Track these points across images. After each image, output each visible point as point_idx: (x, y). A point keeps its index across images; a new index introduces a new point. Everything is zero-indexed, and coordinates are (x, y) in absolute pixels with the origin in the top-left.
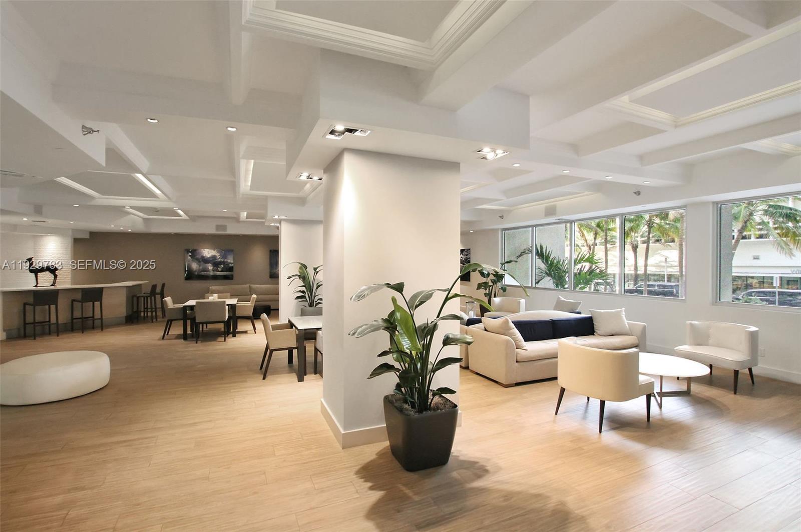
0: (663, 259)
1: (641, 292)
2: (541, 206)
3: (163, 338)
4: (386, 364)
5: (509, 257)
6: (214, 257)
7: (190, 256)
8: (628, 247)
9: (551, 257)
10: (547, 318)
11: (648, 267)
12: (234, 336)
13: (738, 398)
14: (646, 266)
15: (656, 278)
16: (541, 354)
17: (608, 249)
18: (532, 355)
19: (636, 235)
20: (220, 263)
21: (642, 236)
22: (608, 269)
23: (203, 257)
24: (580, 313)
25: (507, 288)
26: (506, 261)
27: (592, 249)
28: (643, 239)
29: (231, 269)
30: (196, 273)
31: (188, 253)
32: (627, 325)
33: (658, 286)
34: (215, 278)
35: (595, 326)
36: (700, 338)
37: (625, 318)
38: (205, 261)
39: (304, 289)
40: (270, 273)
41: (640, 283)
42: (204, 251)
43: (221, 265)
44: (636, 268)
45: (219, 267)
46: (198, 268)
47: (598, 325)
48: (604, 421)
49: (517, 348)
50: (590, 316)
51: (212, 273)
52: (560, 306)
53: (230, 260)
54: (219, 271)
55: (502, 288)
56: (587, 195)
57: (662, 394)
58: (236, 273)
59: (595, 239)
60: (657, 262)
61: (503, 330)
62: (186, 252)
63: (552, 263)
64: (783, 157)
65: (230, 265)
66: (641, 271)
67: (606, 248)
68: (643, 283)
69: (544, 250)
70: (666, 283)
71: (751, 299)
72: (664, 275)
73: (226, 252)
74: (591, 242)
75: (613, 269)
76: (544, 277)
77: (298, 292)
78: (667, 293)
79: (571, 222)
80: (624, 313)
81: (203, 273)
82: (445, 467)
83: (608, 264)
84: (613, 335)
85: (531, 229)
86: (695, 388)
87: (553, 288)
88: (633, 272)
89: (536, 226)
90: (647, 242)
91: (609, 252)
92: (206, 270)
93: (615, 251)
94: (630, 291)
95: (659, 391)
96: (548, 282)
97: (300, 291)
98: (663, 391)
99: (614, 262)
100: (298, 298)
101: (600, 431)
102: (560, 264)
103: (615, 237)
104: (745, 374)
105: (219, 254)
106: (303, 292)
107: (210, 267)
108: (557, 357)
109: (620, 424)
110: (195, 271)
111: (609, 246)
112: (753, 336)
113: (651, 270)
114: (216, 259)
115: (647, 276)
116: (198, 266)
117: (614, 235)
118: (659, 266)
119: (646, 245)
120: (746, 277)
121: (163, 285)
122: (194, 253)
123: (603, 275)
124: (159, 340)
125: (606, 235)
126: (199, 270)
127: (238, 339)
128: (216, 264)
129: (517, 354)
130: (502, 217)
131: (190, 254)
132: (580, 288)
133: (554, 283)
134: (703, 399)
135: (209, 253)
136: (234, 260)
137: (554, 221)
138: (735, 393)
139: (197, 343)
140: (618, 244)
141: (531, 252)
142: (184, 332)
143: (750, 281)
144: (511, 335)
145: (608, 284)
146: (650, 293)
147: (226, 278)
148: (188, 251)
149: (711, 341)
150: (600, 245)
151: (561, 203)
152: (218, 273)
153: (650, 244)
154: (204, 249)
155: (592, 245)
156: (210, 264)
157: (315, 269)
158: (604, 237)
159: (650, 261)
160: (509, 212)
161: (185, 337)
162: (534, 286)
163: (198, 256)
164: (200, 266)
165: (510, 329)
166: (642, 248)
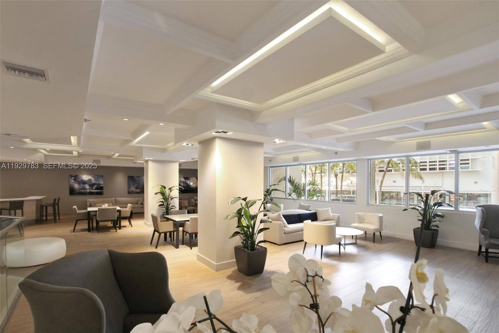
0: (350, 182)
1: (339, 200)
2: (291, 156)
3: (74, 231)
4: (237, 232)
5: (273, 183)
6: (90, 180)
7: (73, 179)
8: (333, 175)
9: (295, 182)
10: (297, 213)
11: (343, 187)
12: (120, 228)
13: (375, 244)
14: (341, 186)
15: (347, 192)
16: (295, 229)
17: (322, 176)
18: (291, 230)
19: (337, 168)
20: (94, 184)
21: (340, 169)
22: (323, 188)
23: (82, 180)
24: (310, 211)
25: (273, 199)
26: (272, 184)
27: (314, 176)
28: (340, 171)
29: (102, 188)
30: (78, 191)
31: (71, 177)
32: (332, 216)
33: (348, 197)
34: (91, 193)
35: (317, 217)
36: (361, 220)
37: (330, 213)
38: (84, 183)
39: (163, 200)
40: (128, 190)
41: (339, 195)
42: (83, 176)
43: (95, 185)
44: (337, 188)
45: (93, 187)
46: (79, 187)
47: (320, 216)
48: (323, 255)
49: (284, 227)
50: (315, 212)
51: (88, 191)
52: (301, 207)
53: (101, 182)
54: (93, 189)
55: (270, 199)
56: (314, 152)
57: (345, 244)
58: (105, 191)
59: (316, 170)
60: (347, 184)
61: (278, 219)
62: (70, 177)
63: (296, 185)
64: (391, 143)
65: (101, 185)
66: (339, 189)
67: (321, 176)
68: (340, 196)
69: (292, 178)
70: (352, 195)
71: (391, 203)
72: (351, 191)
73: (98, 177)
74: (314, 172)
75: (325, 188)
76: (292, 193)
77: (160, 202)
78: (351, 201)
79: (306, 165)
80: (330, 210)
81: (82, 191)
82: (262, 274)
83: (323, 185)
84: (325, 220)
85: (285, 167)
86: (358, 241)
87: (296, 198)
88: (335, 189)
89: (288, 166)
90: (342, 173)
91: (323, 178)
92: (85, 189)
93: (326, 177)
94: (333, 200)
95: (344, 243)
96: (294, 196)
97: (161, 202)
98: (346, 243)
99: (326, 184)
100: (160, 205)
101: (321, 258)
102: (299, 186)
103: (326, 169)
104: (378, 235)
105: (93, 178)
106: (162, 202)
107: (87, 187)
108: (303, 231)
109: (329, 256)
110: (77, 190)
111: (323, 174)
112: (381, 219)
113: (344, 188)
114: (91, 182)
115: (342, 192)
116: (79, 186)
117: (326, 168)
118: (348, 186)
119: (342, 174)
120: (390, 192)
121: (59, 198)
122: (76, 178)
123: (320, 191)
124: (71, 232)
125: (321, 168)
126: (80, 188)
127: (123, 230)
128: (91, 185)
129: (285, 229)
130: (270, 161)
131: (73, 178)
132: (310, 199)
133: (297, 196)
134: (361, 245)
135: (86, 178)
136: (104, 183)
137: (298, 164)
138: (374, 243)
139: (99, 233)
140: (327, 173)
141: (285, 180)
142: (88, 227)
143: (392, 194)
144: (281, 221)
145: (323, 196)
146: (343, 200)
147: (98, 194)
148: (72, 176)
149: (365, 221)
150: (318, 174)
151: (301, 155)
152: (93, 191)
153: (344, 174)
154: (83, 175)
155: (314, 174)
156: (87, 185)
157: (170, 189)
158: (320, 170)
159: (344, 183)
160: (275, 158)
161: (89, 230)
162: (287, 197)
163: (79, 180)
164: (80, 186)
165: (281, 218)
166: (340, 175)
